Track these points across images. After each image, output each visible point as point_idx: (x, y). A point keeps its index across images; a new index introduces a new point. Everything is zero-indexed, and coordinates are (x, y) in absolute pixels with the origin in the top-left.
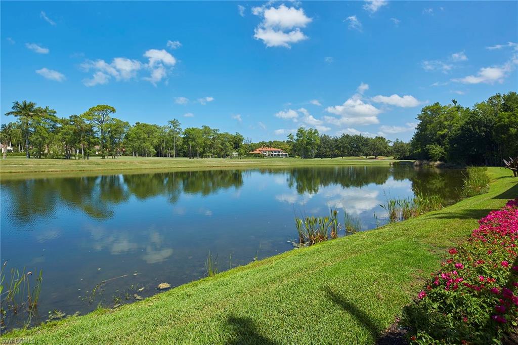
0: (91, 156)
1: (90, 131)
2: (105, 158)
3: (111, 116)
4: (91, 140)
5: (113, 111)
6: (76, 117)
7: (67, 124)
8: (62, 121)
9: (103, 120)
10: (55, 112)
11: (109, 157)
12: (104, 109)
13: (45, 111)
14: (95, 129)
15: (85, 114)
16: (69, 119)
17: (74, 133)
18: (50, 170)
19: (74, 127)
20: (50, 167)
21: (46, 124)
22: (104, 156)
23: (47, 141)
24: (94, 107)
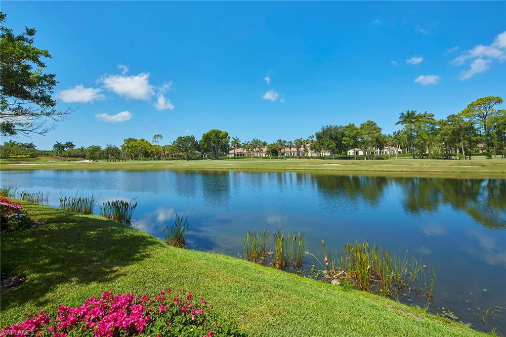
0: (473, 155)
1: (470, 128)
2: (491, 158)
3: (497, 107)
4: (472, 138)
5: (499, 101)
6: (453, 116)
7: (445, 124)
8: (440, 123)
9: (485, 114)
10: (433, 115)
11: (497, 156)
12: (487, 102)
13: (424, 116)
14: (476, 126)
15: (463, 112)
16: (447, 119)
17: (453, 133)
18: (432, 170)
19: (452, 127)
20: (432, 168)
21: (426, 127)
22: (490, 156)
23: (428, 143)
24: (473, 103)
